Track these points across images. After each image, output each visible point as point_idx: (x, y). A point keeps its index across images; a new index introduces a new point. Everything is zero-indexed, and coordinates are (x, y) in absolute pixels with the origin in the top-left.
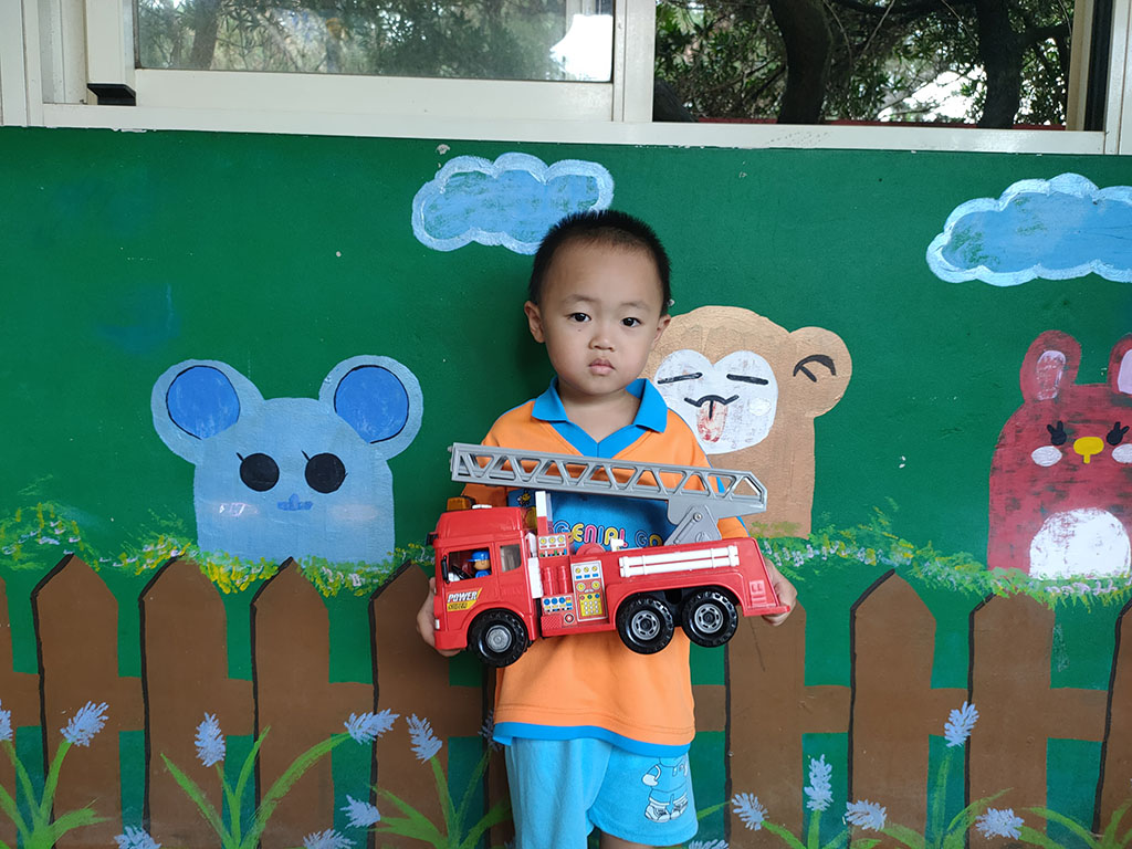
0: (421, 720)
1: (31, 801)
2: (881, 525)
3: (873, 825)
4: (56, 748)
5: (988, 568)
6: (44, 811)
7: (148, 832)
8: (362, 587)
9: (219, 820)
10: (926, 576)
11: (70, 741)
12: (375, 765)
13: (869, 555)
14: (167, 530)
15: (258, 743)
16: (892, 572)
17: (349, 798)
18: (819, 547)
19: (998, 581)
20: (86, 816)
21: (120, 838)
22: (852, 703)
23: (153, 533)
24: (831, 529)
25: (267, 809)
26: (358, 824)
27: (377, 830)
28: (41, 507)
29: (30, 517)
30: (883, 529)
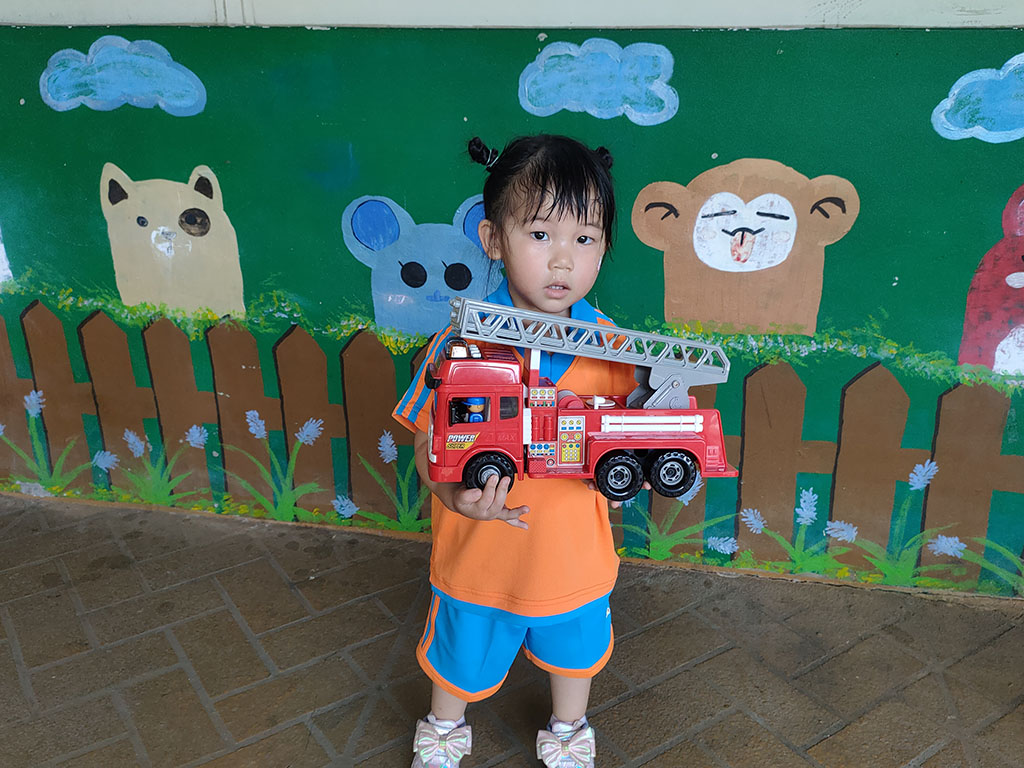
1: (280, 475)
2: (874, 328)
3: (846, 538)
4: (293, 445)
5: (958, 363)
6: (288, 481)
7: (351, 498)
10: (906, 367)
11: (301, 441)
13: (861, 350)
14: (355, 311)
16: (878, 363)
18: (822, 343)
19: (965, 374)
20: (312, 487)
21: (334, 502)
22: (838, 454)
23: (346, 313)
24: (832, 330)
28: (275, 293)
29: (269, 299)
30: (874, 331)
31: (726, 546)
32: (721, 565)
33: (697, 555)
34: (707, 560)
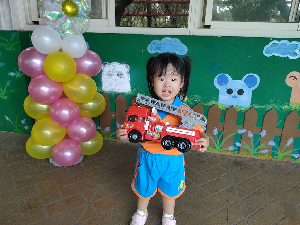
0: (250, 131)
8: (244, 110)
9: (215, 143)
12: (241, 137)
14: (214, 100)
15: (223, 132)
17: (237, 142)
23: (211, 100)
25: (223, 142)
26: (237, 146)
27: (240, 147)
28: (195, 95)
29: (193, 97)
31: (296, 156)
32: (295, 160)
33: (289, 158)
34: (291, 159)
